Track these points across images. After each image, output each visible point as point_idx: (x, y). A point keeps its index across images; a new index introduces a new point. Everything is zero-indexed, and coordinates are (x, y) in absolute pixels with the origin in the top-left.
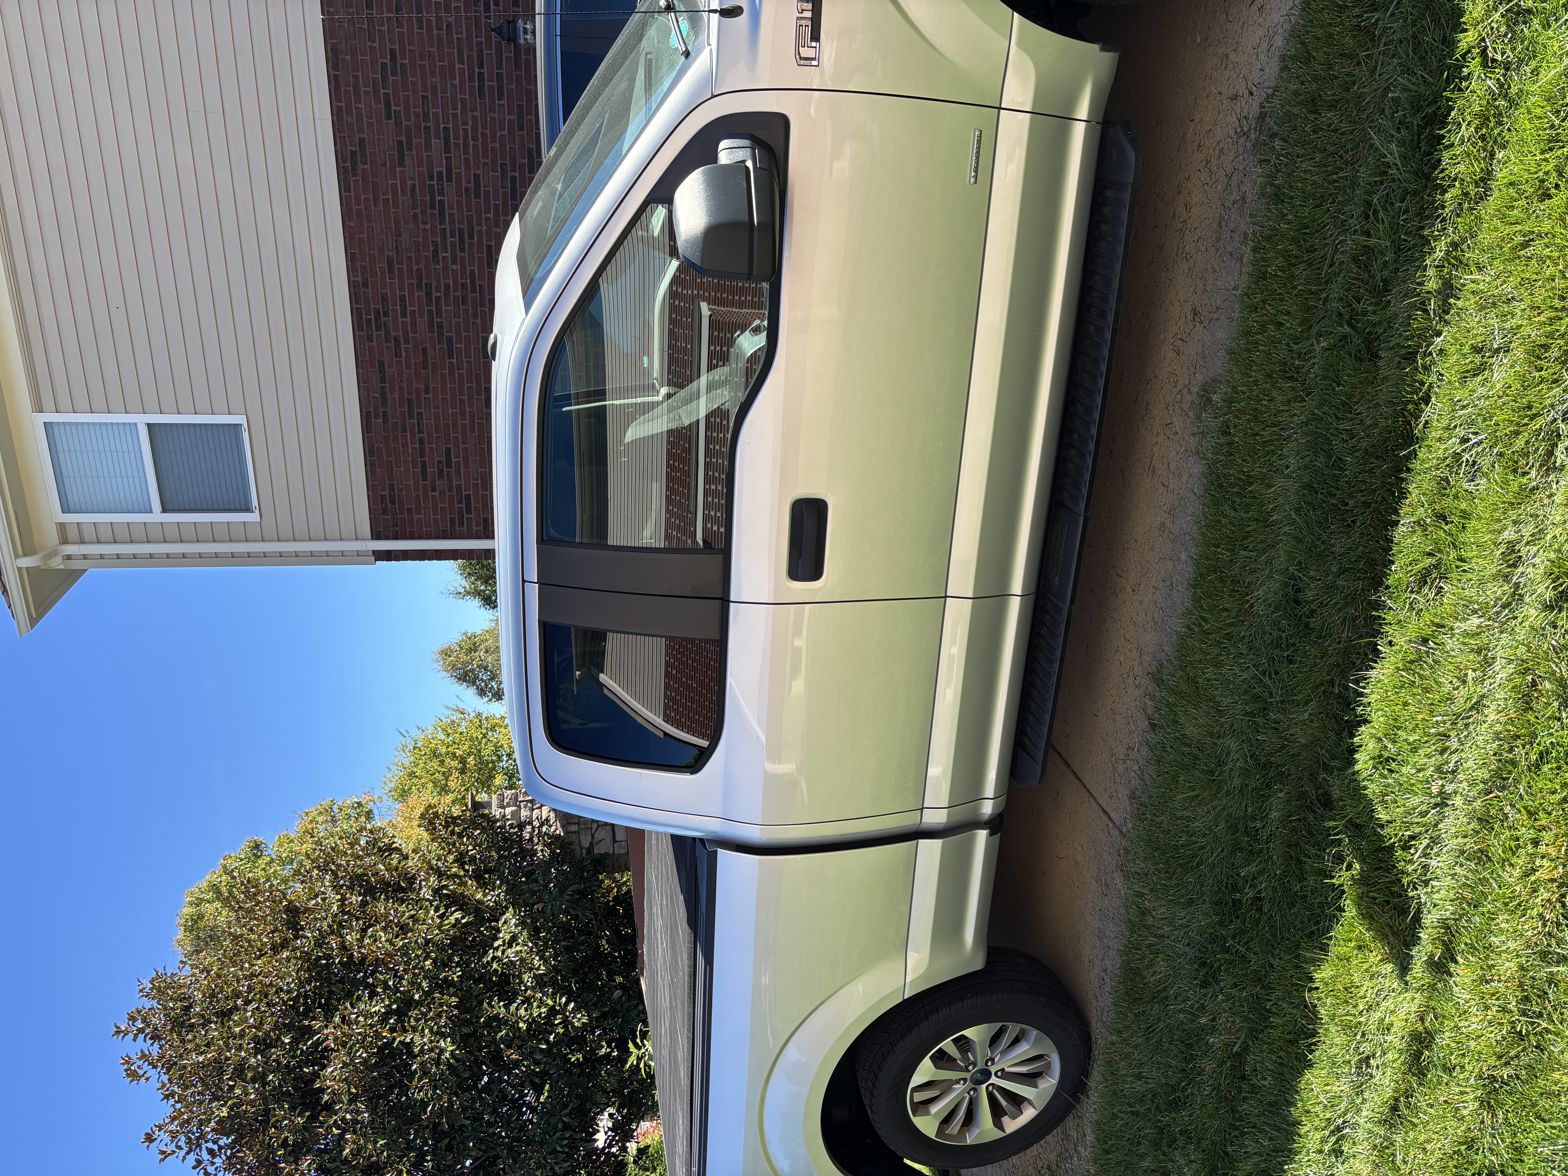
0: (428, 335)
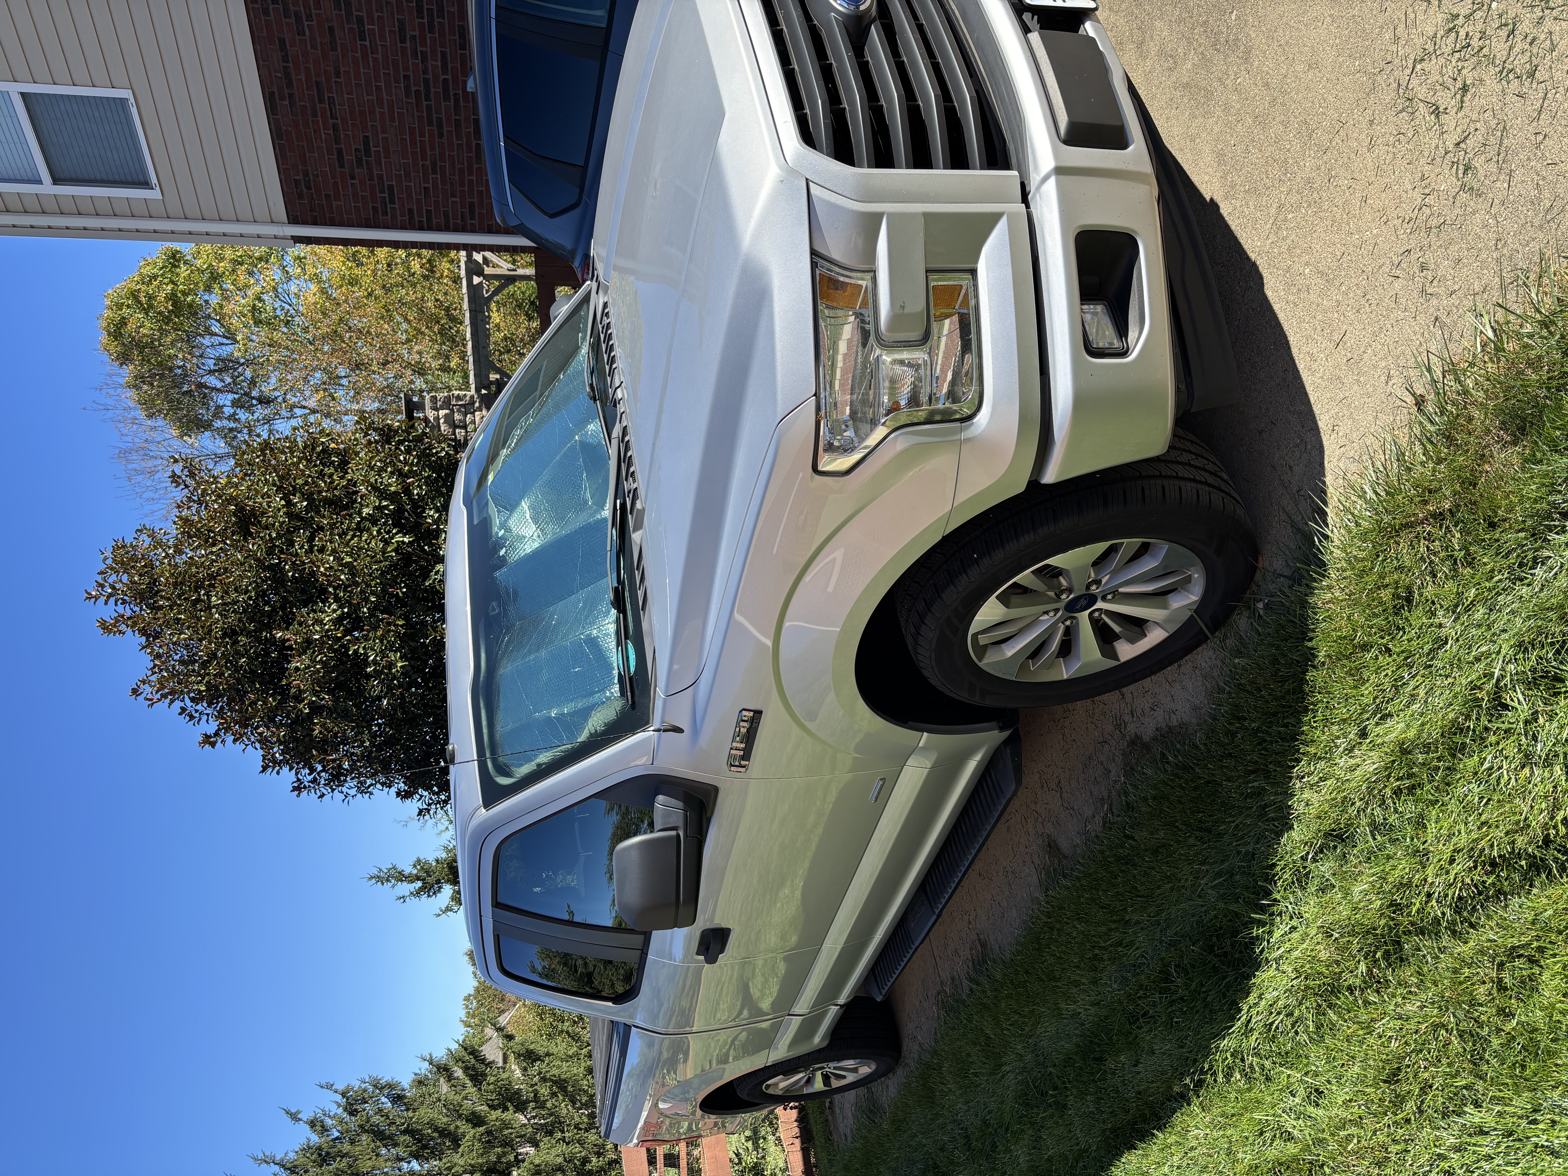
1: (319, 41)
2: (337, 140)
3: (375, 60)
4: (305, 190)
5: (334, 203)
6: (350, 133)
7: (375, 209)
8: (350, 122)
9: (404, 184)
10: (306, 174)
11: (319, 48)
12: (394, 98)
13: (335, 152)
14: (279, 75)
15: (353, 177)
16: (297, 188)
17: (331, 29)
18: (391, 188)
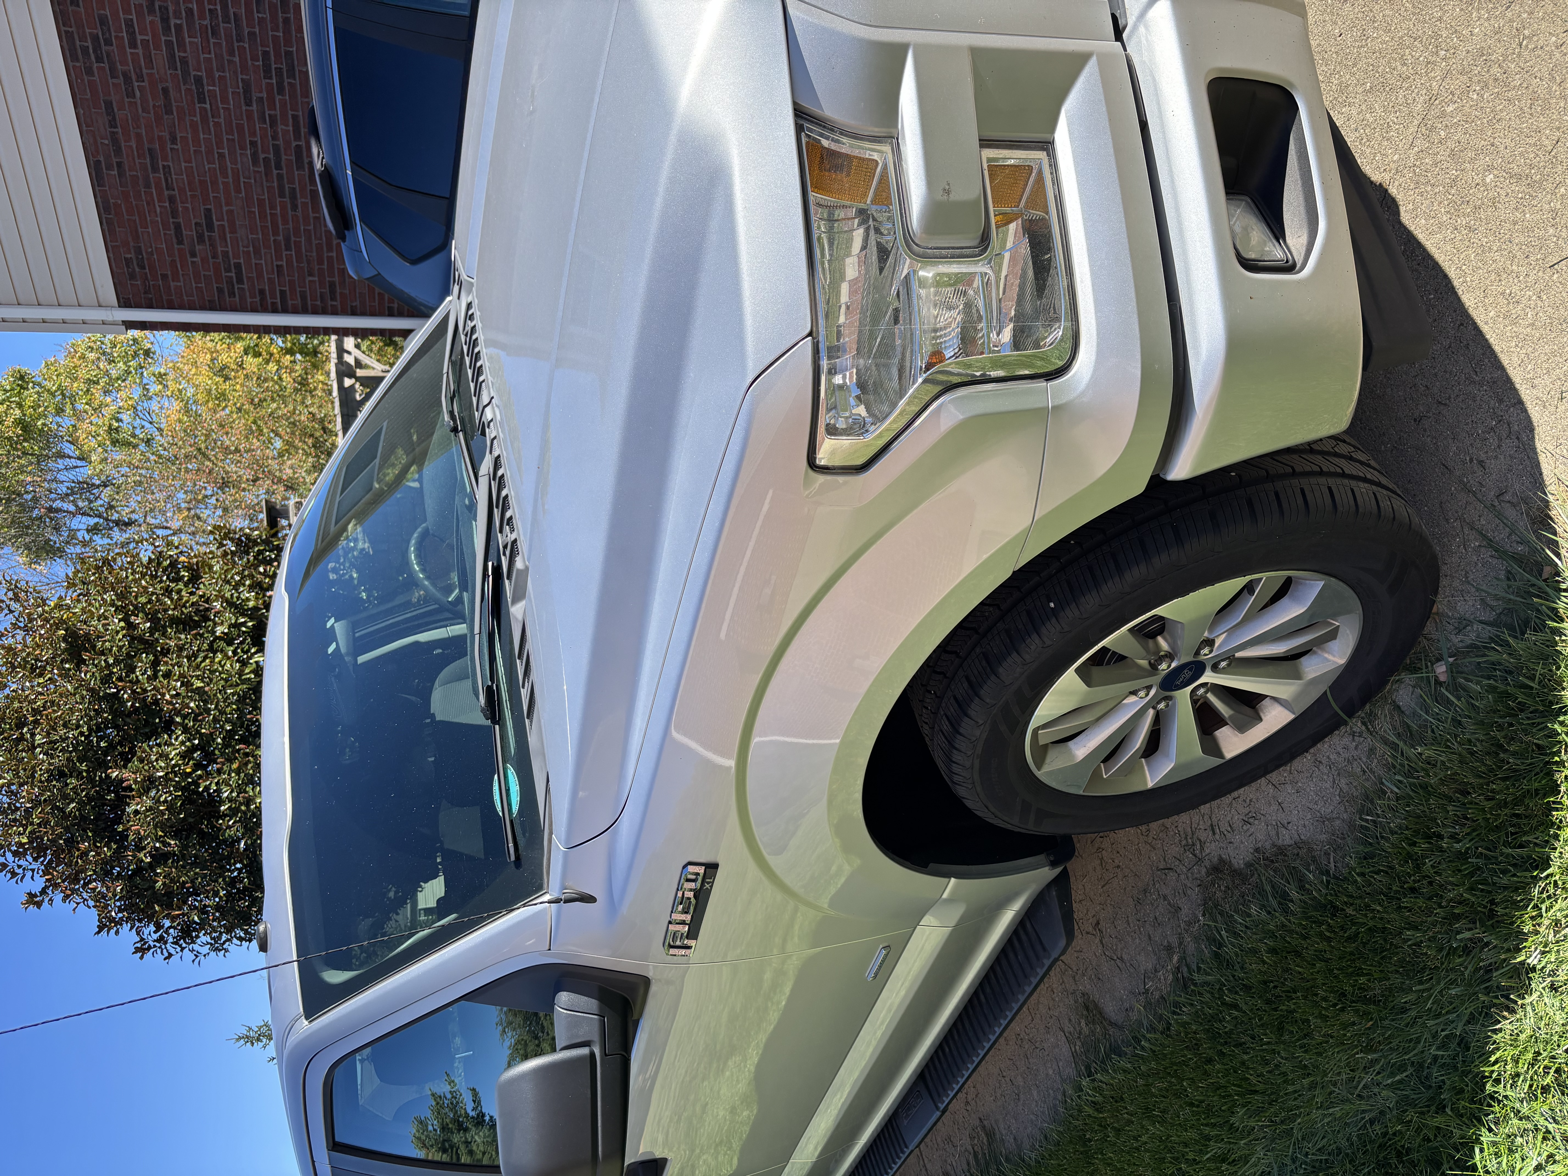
0: (169, 72)
1: (151, 104)
2: (174, 213)
3: (217, 125)
4: (137, 270)
5: (172, 284)
6: (189, 205)
7: (220, 290)
8: (189, 193)
9: (253, 261)
10: (138, 251)
11: (152, 112)
12: (239, 166)
13: (172, 227)
14: (106, 142)
15: (193, 255)
16: (128, 267)
17: (165, 91)
18: (238, 266)
